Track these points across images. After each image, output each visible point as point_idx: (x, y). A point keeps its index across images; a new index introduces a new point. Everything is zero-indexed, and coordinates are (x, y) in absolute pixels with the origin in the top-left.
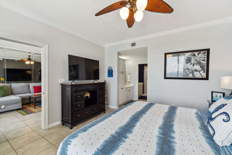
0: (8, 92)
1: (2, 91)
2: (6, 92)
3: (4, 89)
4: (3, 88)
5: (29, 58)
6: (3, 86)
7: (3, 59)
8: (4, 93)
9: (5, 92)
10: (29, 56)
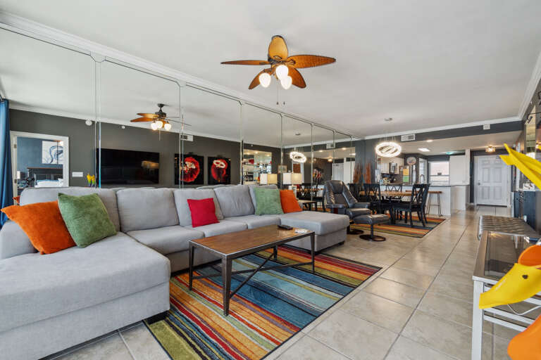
0: (107, 220)
1: (87, 218)
2: (100, 223)
3: (92, 210)
4: (90, 206)
5: (161, 110)
6: (92, 196)
7: (93, 122)
8: (95, 229)
9: (96, 223)
10: (161, 106)
